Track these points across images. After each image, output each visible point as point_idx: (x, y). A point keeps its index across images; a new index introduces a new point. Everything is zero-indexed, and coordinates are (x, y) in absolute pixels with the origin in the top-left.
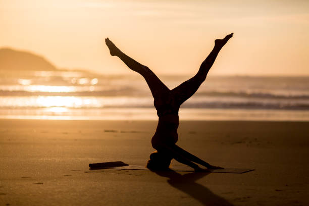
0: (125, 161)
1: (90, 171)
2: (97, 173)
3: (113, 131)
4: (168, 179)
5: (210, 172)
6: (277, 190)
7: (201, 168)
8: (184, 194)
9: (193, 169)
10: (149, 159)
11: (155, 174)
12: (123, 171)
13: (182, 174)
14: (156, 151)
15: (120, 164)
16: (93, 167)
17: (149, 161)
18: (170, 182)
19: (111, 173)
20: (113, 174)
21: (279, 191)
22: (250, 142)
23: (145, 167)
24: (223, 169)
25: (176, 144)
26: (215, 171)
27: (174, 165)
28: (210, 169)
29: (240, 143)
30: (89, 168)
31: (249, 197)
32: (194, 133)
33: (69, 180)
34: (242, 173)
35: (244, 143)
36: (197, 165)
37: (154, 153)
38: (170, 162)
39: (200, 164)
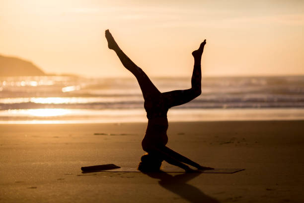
0: (116, 164)
1: (82, 174)
2: (90, 176)
3: (103, 134)
4: (159, 180)
5: (201, 173)
6: (268, 189)
7: (192, 169)
8: (175, 196)
9: (184, 171)
10: (141, 161)
11: (146, 176)
12: (115, 173)
13: (173, 175)
14: (146, 154)
15: (112, 167)
16: (86, 170)
17: (140, 163)
18: (162, 184)
19: (103, 175)
20: (105, 177)
21: (270, 190)
22: (239, 142)
23: (136, 170)
24: (213, 169)
25: (166, 146)
26: (206, 171)
27: (165, 166)
28: (201, 169)
29: (228, 143)
30: (81, 171)
31: (240, 197)
32: (183, 134)
33: (62, 184)
34: (232, 173)
35: (233, 143)
36: (187, 166)
37: (145, 156)
38: (161, 164)
39: (191, 165)
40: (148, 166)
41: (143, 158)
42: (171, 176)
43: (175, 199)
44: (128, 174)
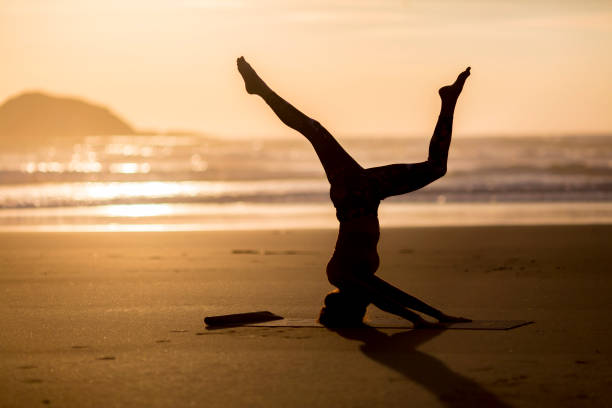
0: (275, 311)
1: (207, 331)
2: (221, 336)
3: (249, 252)
4: (361, 343)
5: (445, 328)
6: (579, 362)
7: (426, 321)
8: (394, 374)
9: (411, 324)
10: (324, 306)
11: (335, 334)
12: (271, 330)
13: (390, 333)
14: (336, 290)
15: (266, 316)
16: (213, 323)
17: (323, 309)
18: (367, 350)
19: (247, 334)
20: (252, 336)
21: (583, 362)
22: (522, 269)
23: (314, 322)
24: (471, 321)
25: (376, 274)
26: (455, 326)
27: (373, 315)
28: (445, 322)
29: (501, 269)
30: (205, 325)
31: (523, 377)
32: (409, 252)
33: (166, 351)
34: (507, 329)
35: (511, 268)
36: (418, 316)
37: (333, 294)
38: (365, 311)
39: (425, 313)
40: (339, 316)
41: (330, 299)
42: (385, 335)
43: (392, 380)
44: (299, 332)
